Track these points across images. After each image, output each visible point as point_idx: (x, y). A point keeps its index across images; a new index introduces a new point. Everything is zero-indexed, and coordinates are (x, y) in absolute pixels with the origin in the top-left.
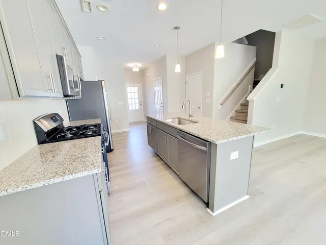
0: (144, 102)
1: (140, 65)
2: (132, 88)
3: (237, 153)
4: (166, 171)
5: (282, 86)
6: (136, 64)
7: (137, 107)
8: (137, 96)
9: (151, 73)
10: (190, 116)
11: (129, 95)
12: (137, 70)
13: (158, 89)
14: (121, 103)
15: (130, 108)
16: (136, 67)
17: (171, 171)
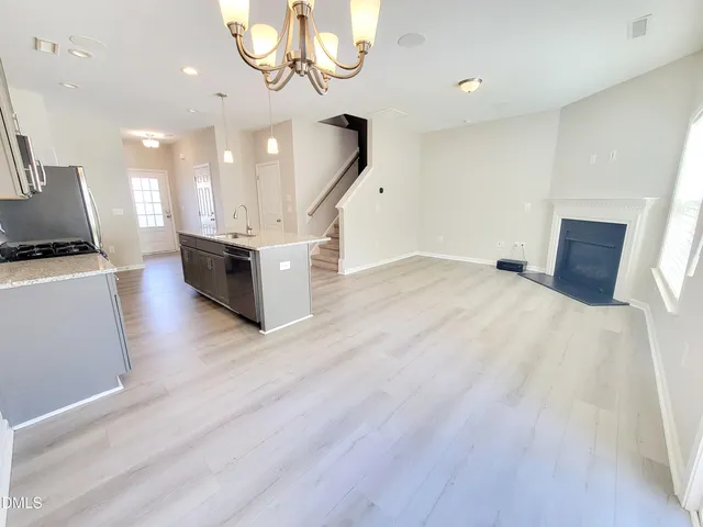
0: (175, 210)
1: (161, 135)
2: (145, 181)
3: (288, 263)
4: (215, 311)
5: (381, 191)
6: (151, 133)
7: (160, 222)
8: (157, 197)
9: (186, 154)
10: (248, 229)
11: (138, 197)
12: (156, 145)
13: (204, 185)
14: (119, 212)
15: (142, 223)
16: (152, 139)
17: (223, 309)
